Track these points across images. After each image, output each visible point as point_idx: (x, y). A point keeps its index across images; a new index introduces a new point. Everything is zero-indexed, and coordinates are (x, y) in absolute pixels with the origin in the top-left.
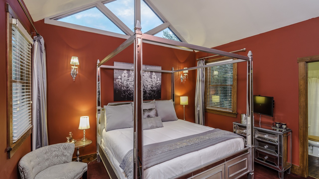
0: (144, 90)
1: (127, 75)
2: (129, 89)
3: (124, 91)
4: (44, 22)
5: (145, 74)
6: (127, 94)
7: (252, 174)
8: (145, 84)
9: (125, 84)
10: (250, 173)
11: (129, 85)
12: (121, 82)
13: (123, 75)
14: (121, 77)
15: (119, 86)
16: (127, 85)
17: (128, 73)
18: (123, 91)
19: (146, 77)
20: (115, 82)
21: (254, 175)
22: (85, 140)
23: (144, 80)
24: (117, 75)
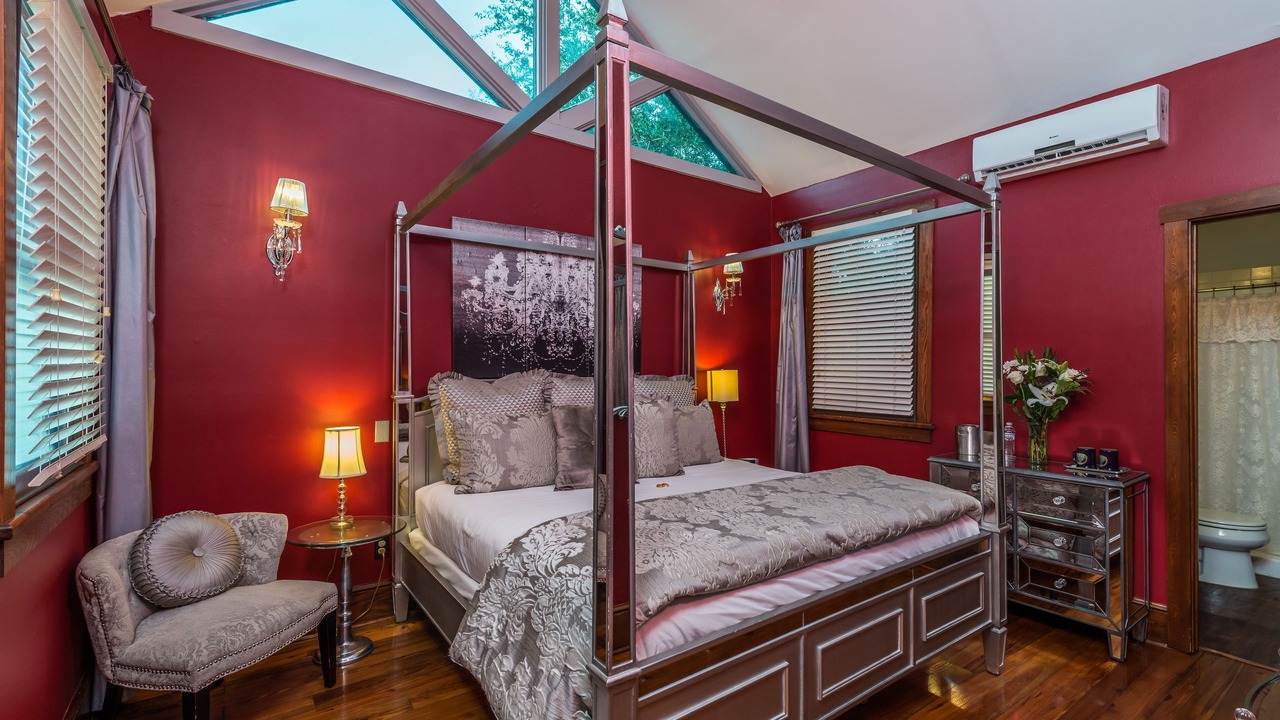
0: (574, 336)
1: (504, 273)
2: (516, 332)
3: (494, 337)
4: (150, 23)
5: (576, 270)
6: (504, 351)
7: (1000, 632)
8: (576, 313)
9: (498, 309)
10: (994, 629)
11: (515, 314)
12: (484, 303)
13: (489, 274)
14: (483, 279)
15: (475, 315)
16: (506, 313)
17: (511, 264)
18: (489, 339)
19: (583, 286)
20: (455, 299)
21: (1008, 636)
22: (344, 524)
23: (574, 296)
24: (467, 271)
